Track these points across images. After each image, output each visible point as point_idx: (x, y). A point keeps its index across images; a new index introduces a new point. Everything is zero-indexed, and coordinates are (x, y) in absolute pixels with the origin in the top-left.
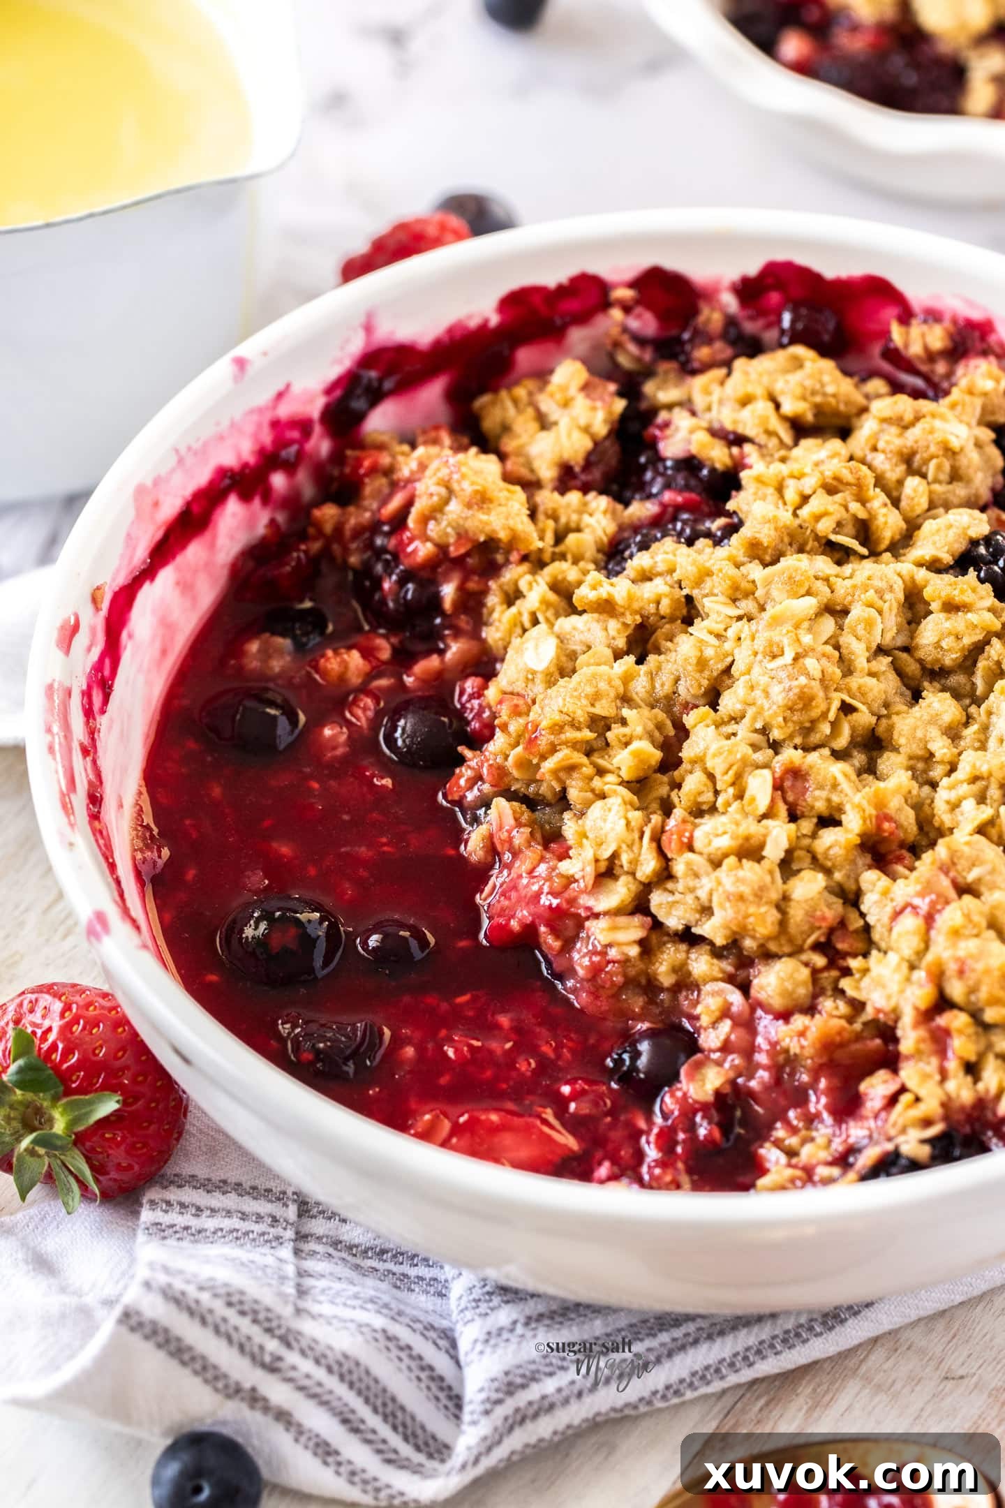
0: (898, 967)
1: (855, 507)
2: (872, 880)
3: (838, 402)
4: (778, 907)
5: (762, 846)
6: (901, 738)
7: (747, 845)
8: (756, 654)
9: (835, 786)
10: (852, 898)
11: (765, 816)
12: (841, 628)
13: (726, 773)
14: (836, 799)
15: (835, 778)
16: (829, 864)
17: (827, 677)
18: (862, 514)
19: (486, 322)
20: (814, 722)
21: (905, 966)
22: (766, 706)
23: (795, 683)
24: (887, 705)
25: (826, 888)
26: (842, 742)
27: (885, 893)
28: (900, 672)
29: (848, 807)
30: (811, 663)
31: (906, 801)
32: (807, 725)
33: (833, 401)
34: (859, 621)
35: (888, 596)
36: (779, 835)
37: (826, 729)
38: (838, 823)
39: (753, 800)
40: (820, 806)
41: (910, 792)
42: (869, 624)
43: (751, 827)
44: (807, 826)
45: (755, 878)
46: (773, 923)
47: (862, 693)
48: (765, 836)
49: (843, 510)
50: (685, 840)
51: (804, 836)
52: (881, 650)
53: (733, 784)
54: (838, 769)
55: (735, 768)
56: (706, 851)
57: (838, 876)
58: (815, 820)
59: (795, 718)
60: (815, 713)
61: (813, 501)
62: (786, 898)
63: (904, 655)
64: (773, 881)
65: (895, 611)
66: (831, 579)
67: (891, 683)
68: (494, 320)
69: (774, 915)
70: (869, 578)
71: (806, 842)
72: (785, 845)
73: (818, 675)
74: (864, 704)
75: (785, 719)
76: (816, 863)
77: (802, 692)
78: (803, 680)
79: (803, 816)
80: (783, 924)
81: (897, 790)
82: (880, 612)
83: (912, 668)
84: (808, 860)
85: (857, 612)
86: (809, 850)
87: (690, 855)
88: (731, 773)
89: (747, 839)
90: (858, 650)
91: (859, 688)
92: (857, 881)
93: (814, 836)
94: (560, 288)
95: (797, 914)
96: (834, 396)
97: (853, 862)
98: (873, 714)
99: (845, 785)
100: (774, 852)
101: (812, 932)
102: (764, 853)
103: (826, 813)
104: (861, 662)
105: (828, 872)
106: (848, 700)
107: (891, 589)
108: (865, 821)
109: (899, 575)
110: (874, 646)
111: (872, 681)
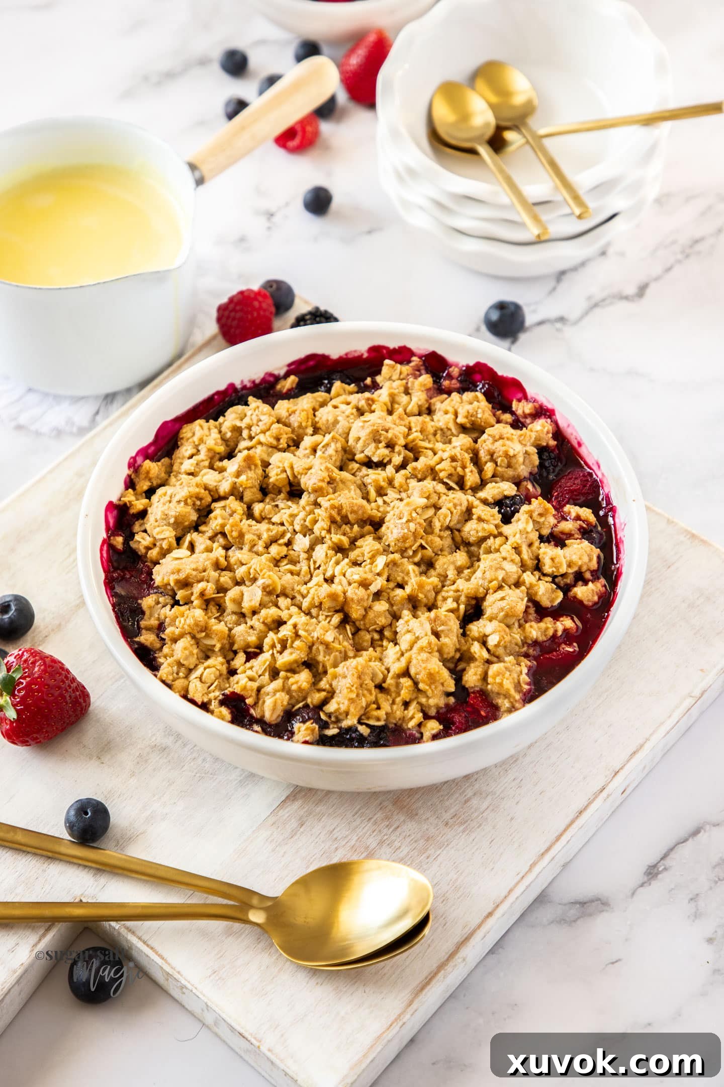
0: (397, 653)
1: (459, 469)
2: (406, 614)
3: (481, 422)
4: (365, 610)
5: (370, 585)
6: (438, 565)
7: (364, 582)
8: (394, 515)
9: (408, 573)
10: (396, 617)
11: (378, 574)
12: (435, 514)
13: (369, 553)
14: (406, 578)
15: (409, 571)
16: (393, 602)
17: (417, 532)
18: (461, 473)
19: (362, 355)
20: (406, 549)
21: (400, 653)
22: (390, 537)
23: (403, 531)
24: (441, 550)
25: (388, 610)
26: (417, 559)
27: (407, 622)
28: (453, 539)
29: (409, 584)
30: (412, 526)
31: (434, 589)
32: (404, 549)
33: (479, 420)
34: (442, 514)
35: (458, 508)
36: (378, 584)
37: (411, 553)
38: (403, 588)
39: (376, 566)
40: (399, 579)
41: (437, 586)
42: (446, 516)
43: (369, 576)
44: (392, 585)
45: (361, 595)
46: (360, 615)
47: (431, 543)
48: (373, 581)
49: (453, 469)
50: (343, 571)
51: (389, 588)
52: (448, 528)
53: (370, 559)
54: (411, 568)
55: (372, 552)
56: (349, 578)
57: (395, 608)
58: (396, 584)
59: (399, 545)
60: (407, 545)
61: (443, 463)
62: (370, 607)
63: (457, 533)
64: (367, 599)
65: (458, 514)
66: (441, 494)
67: (448, 542)
68: (366, 355)
69: (363, 612)
70: (453, 499)
71: (389, 591)
72: (379, 587)
73: (413, 530)
74: (430, 547)
75: (395, 544)
76: (389, 600)
77: (404, 535)
78: (406, 531)
79: (391, 580)
80: (364, 617)
81: (432, 583)
82: (452, 513)
83: (458, 539)
84: (387, 598)
85: (443, 511)
86: (388, 594)
87: (343, 577)
88: (371, 554)
89: (366, 579)
90: (437, 525)
91: (431, 540)
92: (401, 613)
93: (393, 590)
94: (394, 349)
95: (371, 615)
96: (480, 418)
97: (403, 605)
98: (434, 552)
99: (412, 574)
100: (374, 588)
101: (375, 625)
102: (370, 587)
103: (400, 583)
104: (437, 531)
105: (392, 605)
106: (424, 544)
107: (461, 505)
108: (412, 590)
109: (468, 501)
110: (445, 525)
111: (438, 539)
